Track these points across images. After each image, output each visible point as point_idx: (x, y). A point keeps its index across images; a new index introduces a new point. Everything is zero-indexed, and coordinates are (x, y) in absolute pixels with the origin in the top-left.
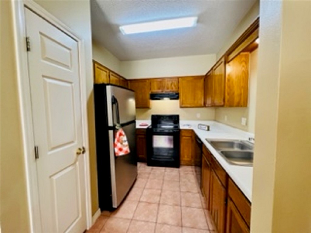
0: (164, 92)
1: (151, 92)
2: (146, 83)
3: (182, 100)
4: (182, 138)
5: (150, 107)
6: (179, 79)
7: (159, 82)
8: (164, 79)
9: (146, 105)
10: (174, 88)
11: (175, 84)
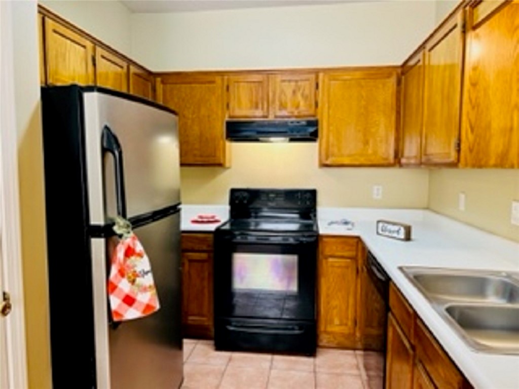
1: (230, 117)
2: (215, 85)
3: (328, 142)
4: (324, 261)
5: (227, 165)
6: (317, 78)
7: (257, 84)
8: (270, 76)
9: (215, 156)
10: (302, 103)
11: (307, 92)
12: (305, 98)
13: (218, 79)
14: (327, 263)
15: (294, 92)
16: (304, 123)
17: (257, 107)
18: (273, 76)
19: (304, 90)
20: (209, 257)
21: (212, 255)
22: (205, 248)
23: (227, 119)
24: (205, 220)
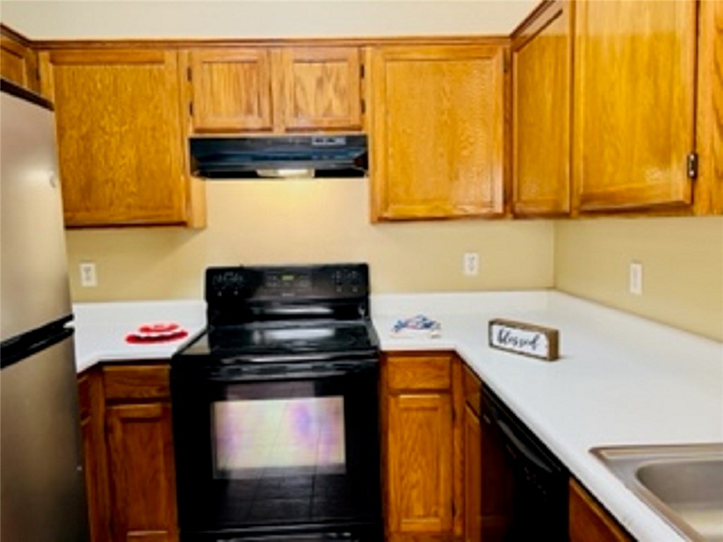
0: (278, 133)
1: (198, 131)
2: (162, 67)
3: (386, 176)
4: (392, 400)
5: (197, 223)
6: (361, 56)
7: (247, 66)
8: (273, 51)
9: (170, 208)
10: (336, 104)
11: (343, 82)
12: (341, 93)
13: (169, 56)
14: (397, 403)
15: (320, 83)
16: (341, 142)
17: (249, 111)
18: (278, 51)
19: (338, 79)
20: (165, 410)
21: (169, 405)
22: (154, 393)
23: (191, 133)
24: (154, 335)
